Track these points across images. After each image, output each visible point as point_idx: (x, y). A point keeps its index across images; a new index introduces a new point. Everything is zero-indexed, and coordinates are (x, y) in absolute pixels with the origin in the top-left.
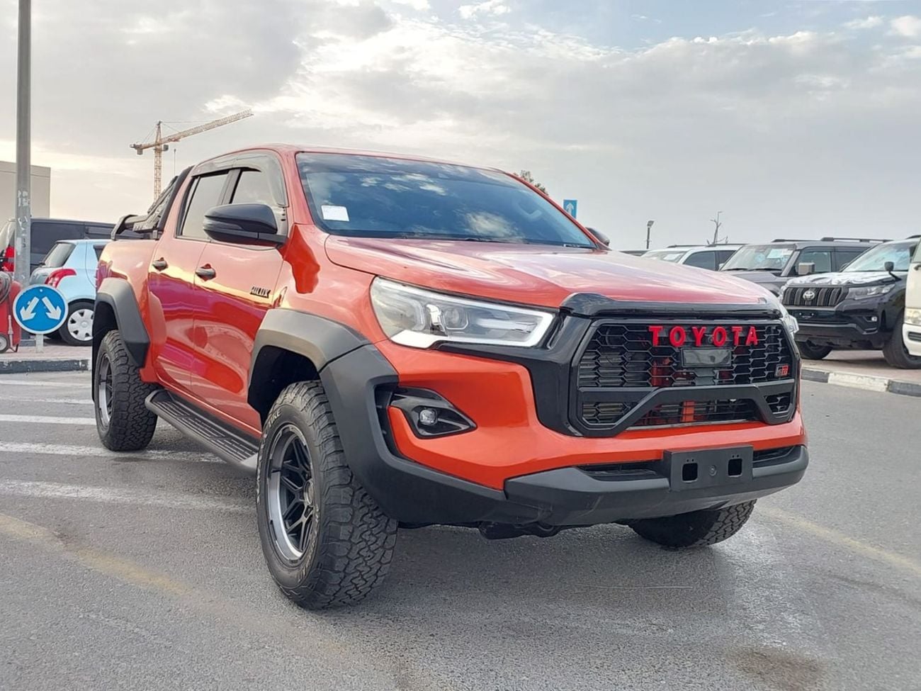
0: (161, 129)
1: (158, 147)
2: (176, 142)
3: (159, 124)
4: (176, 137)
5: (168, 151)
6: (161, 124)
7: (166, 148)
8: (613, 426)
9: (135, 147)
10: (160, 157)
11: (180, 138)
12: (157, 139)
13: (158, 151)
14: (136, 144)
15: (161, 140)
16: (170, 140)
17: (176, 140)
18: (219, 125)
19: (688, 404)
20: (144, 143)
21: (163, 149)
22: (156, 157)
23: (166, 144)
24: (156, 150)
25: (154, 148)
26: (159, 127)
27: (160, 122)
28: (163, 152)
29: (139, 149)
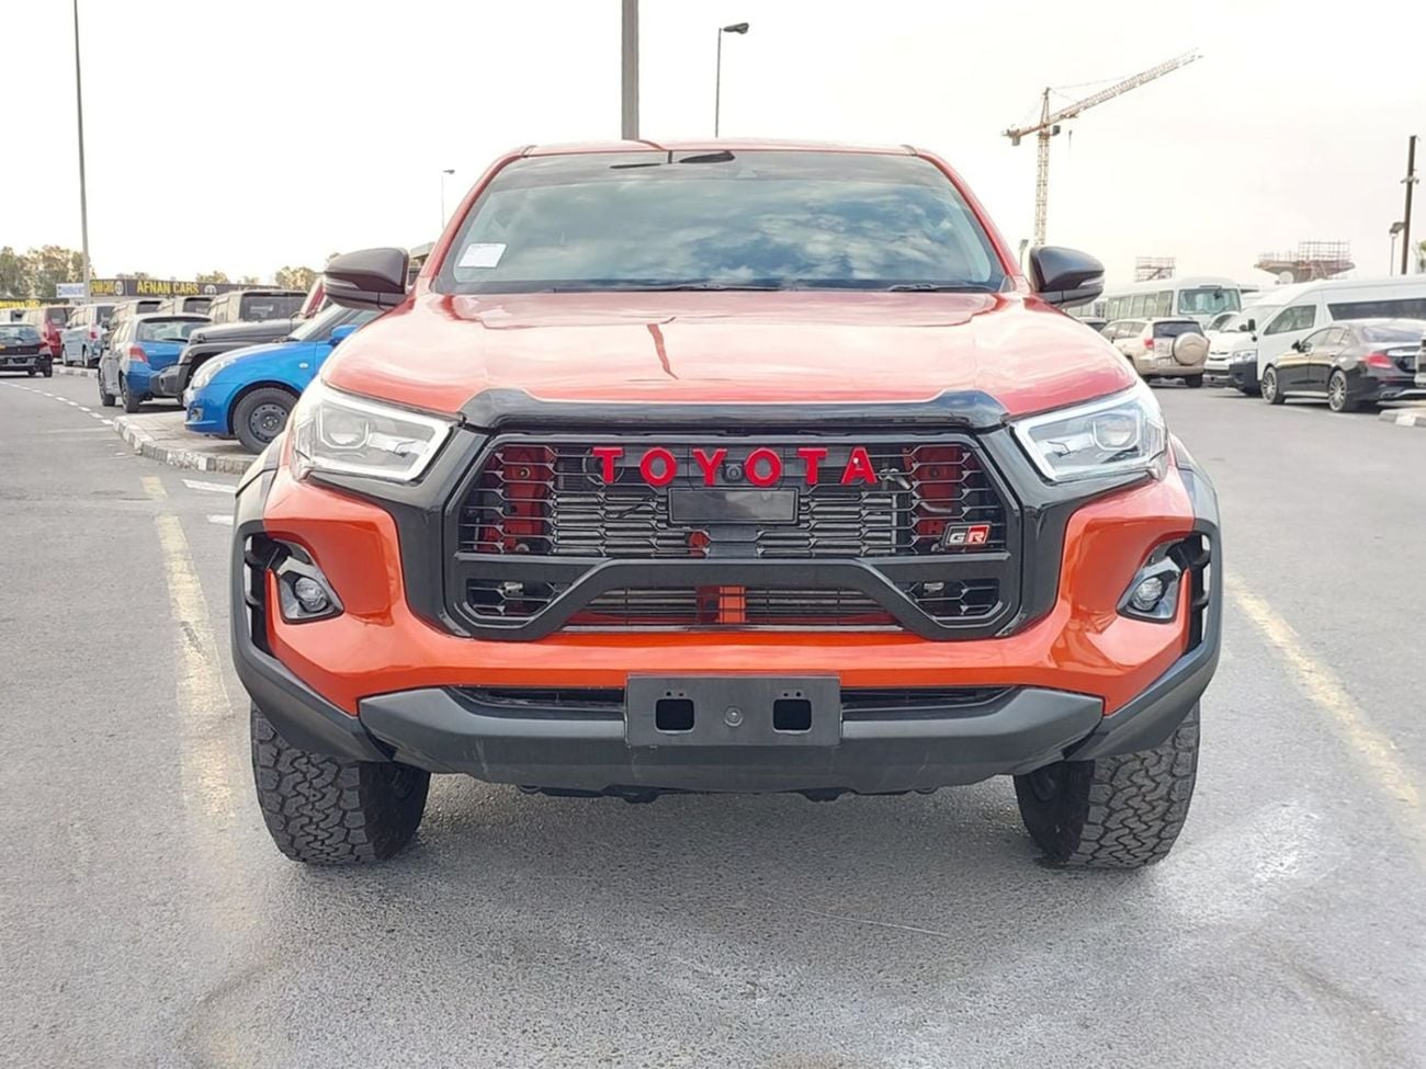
0: (1050, 100)
1: (1044, 130)
2: (1073, 120)
3: (1046, 93)
4: (1072, 110)
5: (1058, 136)
6: (1050, 92)
7: (1057, 130)
8: (526, 622)
9: (1010, 134)
10: (1047, 146)
11: (1078, 111)
12: (1042, 118)
13: (1044, 137)
14: (1011, 129)
15: (1048, 118)
16: (1063, 117)
17: (1073, 116)
18: (1142, 82)
19: (728, 590)
20: (1022, 128)
21: (1051, 132)
22: (1041, 146)
23: (1057, 124)
24: (1041, 135)
25: (1038, 132)
26: (1047, 98)
27: (1048, 89)
28: (1052, 139)
29: (1016, 136)
